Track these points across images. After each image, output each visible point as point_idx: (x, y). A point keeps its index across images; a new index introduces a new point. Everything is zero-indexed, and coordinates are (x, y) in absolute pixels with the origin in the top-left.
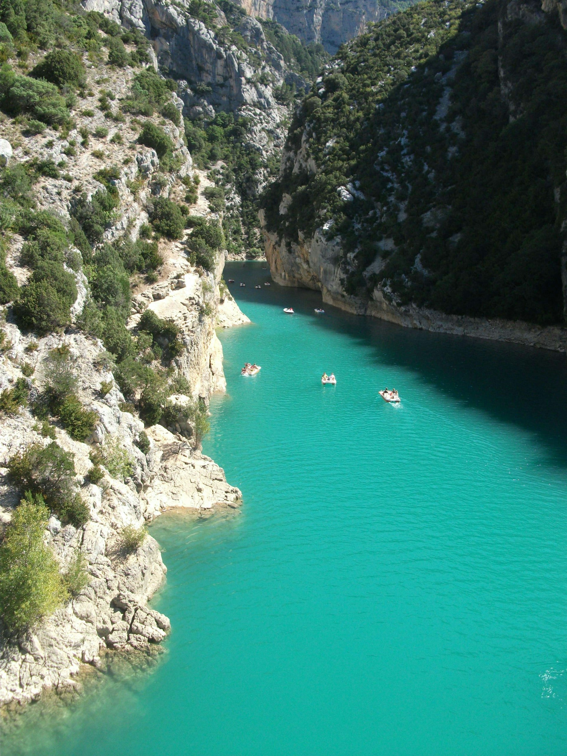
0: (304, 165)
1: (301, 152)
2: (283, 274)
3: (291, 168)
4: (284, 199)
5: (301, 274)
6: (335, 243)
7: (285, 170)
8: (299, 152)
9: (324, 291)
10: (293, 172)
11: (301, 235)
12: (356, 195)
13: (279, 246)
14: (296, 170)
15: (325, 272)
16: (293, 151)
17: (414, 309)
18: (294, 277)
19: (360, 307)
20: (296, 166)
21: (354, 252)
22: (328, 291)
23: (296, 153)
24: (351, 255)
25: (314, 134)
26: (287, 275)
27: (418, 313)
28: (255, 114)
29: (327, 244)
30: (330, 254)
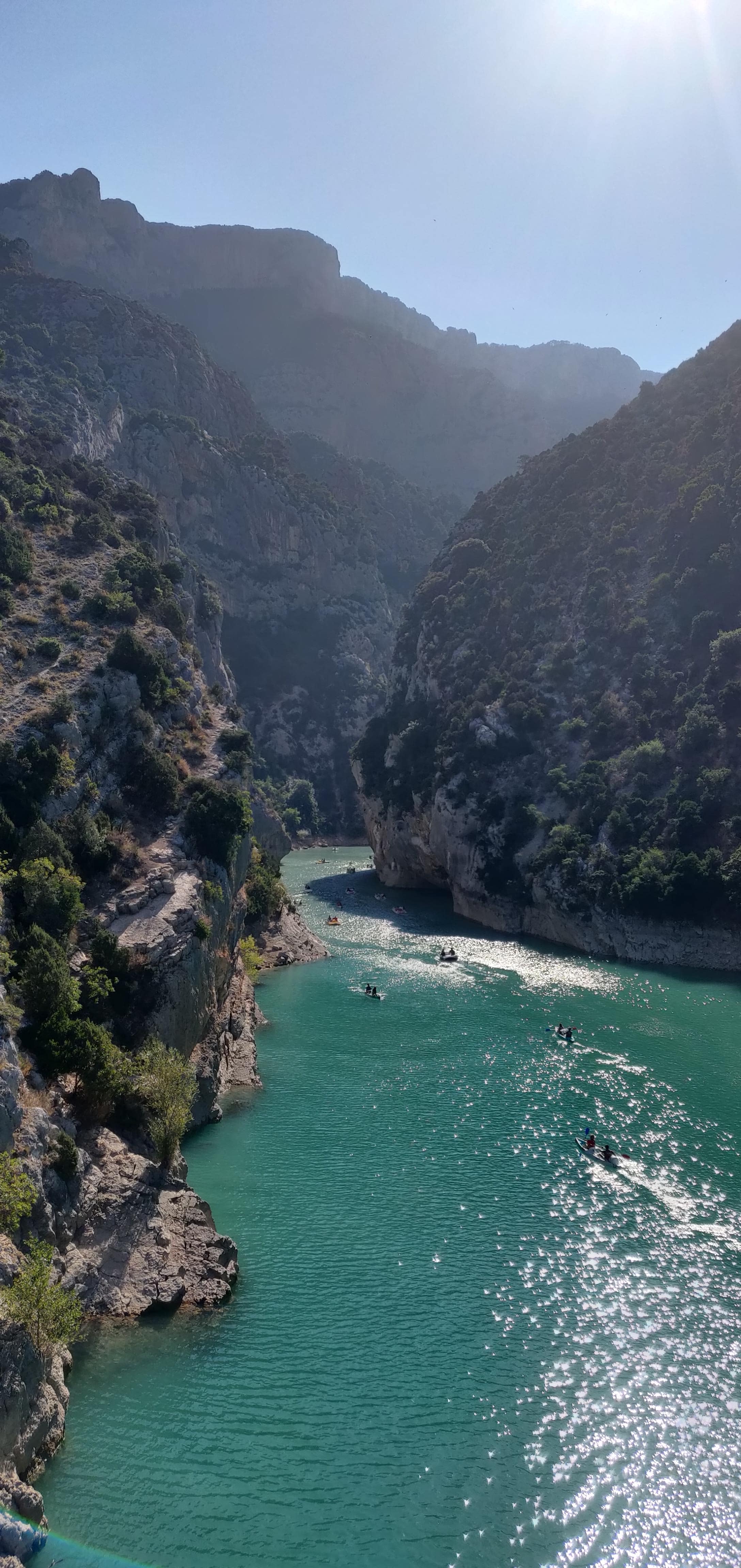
0: (422, 687)
1: (417, 667)
2: (393, 864)
3: (403, 693)
4: (391, 742)
5: (420, 864)
6: (468, 811)
7: (394, 696)
8: (413, 667)
9: (456, 892)
10: (407, 698)
11: (417, 799)
12: (501, 731)
13: (385, 819)
14: (410, 696)
15: (455, 858)
16: (406, 665)
17: (599, 914)
18: (410, 868)
19: (511, 916)
20: (411, 688)
21: (499, 824)
22: (462, 890)
23: (409, 669)
24: (492, 829)
25: (435, 637)
26: (398, 867)
27: (606, 920)
28: (353, 610)
29: (455, 814)
30: (461, 828)
